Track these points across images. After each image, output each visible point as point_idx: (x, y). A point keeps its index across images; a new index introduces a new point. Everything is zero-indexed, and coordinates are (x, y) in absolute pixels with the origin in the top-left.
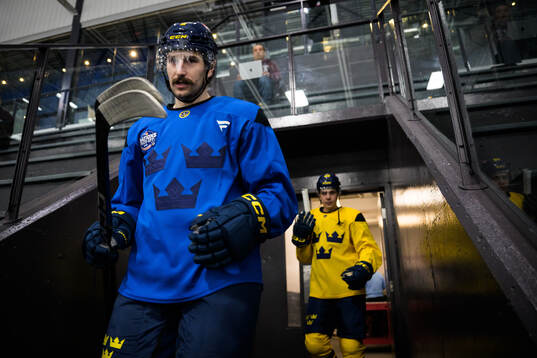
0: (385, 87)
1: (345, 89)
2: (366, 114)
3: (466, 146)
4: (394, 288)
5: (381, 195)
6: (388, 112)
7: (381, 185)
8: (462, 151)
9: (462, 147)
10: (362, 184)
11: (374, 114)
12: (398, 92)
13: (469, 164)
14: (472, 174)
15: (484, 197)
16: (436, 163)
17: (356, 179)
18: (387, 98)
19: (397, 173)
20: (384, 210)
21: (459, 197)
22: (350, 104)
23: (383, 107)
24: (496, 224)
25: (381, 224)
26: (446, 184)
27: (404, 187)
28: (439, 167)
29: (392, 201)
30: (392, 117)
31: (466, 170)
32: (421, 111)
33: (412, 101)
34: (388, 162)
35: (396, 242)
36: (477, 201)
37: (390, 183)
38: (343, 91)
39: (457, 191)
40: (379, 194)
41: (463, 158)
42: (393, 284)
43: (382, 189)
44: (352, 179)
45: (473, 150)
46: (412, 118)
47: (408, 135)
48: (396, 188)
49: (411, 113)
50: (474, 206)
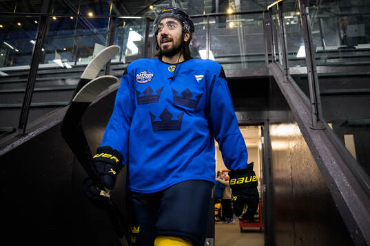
0: (270, 55)
1: (241, 54)
2: (256, 74)
3: (316, 104)
4: (266, 189)
5: (262, 128)
6: (270, 74)
7: (263, 121)
8: (313, 106)
9: (314, 104)
10: (250, 120)
11: (261, 74)
12: (278, 60)
14: (318, 120)
15: (323, 134)
16: (299, 112)
17: (246, 117)
18: (271, 64)
19: (274, 114)
20: (263, 138)
22: (245, 66)
23: (268, 70)
24: (328, 151)
25: (260, 147)
26: (303, 125)
27: (278, 123)
28: (299, 115)
29: (268, 132)
30: (272, 78)
31: (315, 117)
32: (291, 75)
33: (287, 69)
34: (268, 106)
35: (270, 159)
36: (319, 136)
38: (240, 56)
39: (309, 130)
40: (260, 127)
41: (314, 111)
42: (266, 187)
43: (262, 124)
44: (243, 116)
45: (320, 106)
46: (286, 81)
47: (283, 92)
48: (272, 124)
49: (286, 77)
50: (317, 139)
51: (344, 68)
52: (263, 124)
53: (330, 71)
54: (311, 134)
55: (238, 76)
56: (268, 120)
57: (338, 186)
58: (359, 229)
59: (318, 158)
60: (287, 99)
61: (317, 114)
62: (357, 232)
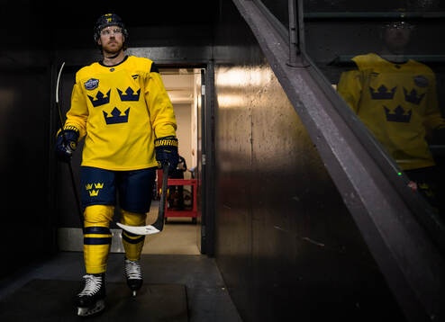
3: (297, 29)
4: (206, 162)
5: (202, 72)
7: (205, 62)
8: (293, 33)
9: (293, 29)
10: (185, 59)
13: (297, 45)
14: (298, 53)
16: (268, 42)
17: (179, 54)
19: (224, 51)
20: (204, 87)
27: (230, 65)
28: (270, 46)
29: (213, 79)
31: (294, 50)
35: (213, 118)
36: (300, 76)
39: (284, 67)
40: (200, 70)
41: (293, 39)
42: (206, 158)
44: (175, 52)
45: (302, 33)
48: (220, 65)
50: (298, 80)
52: (205, 65)
54: (288, 73)
56: (213, 60)
57: (328, 140)
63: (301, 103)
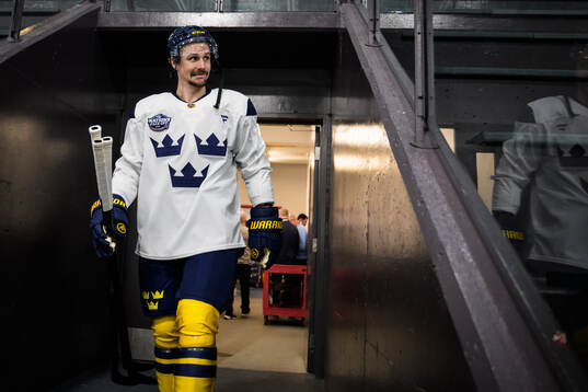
2: (313, 23)
3: (425, 98)
4: (318, 247)
5: (317, 129)
6: (342, 26)
7: (320, 117)
8: (420, 102)
9: (421, 98)
10: (295, 112)
11: (324, 25)
14: (426, 129)
15: (434, 157)
16: (390, 109)
17: (287, 106)
18: (344, 5)
19: (342, 104)
20: (318, 149)
21: (408, 154)
24: (439, 191)
25: (313, 164)
26: (397, 137)
27: (350, 122)
28: (393, 115)
29: (330, 139)
30: (345, 33)
31: (420, 124)
32: (383, 31)
33: (375, 20)
34: (333, 89)
35: (328, 191)
36: (425, 162)
37: (330, 115)
39: (407, 147)
40: (313, 127)
41: (420, 111)
42: (318, 243)
43: (318, 122)
44: (283, 104)
45: (432, 104)
46: (371, 41)
47: (363, 67)
48: (338, 123)
49: (371, 35)
50: (422, 168)
51: (490, 21)
52: (320, 122)
53: (461, 27)
54: (410, 156)
55: (277, 25)
57: (451, 260)
58: (480, 343)
59: (419, 204)
60: (370, 80)
61: (425, 118)
62: (476, 347)
63: (422, 202)
